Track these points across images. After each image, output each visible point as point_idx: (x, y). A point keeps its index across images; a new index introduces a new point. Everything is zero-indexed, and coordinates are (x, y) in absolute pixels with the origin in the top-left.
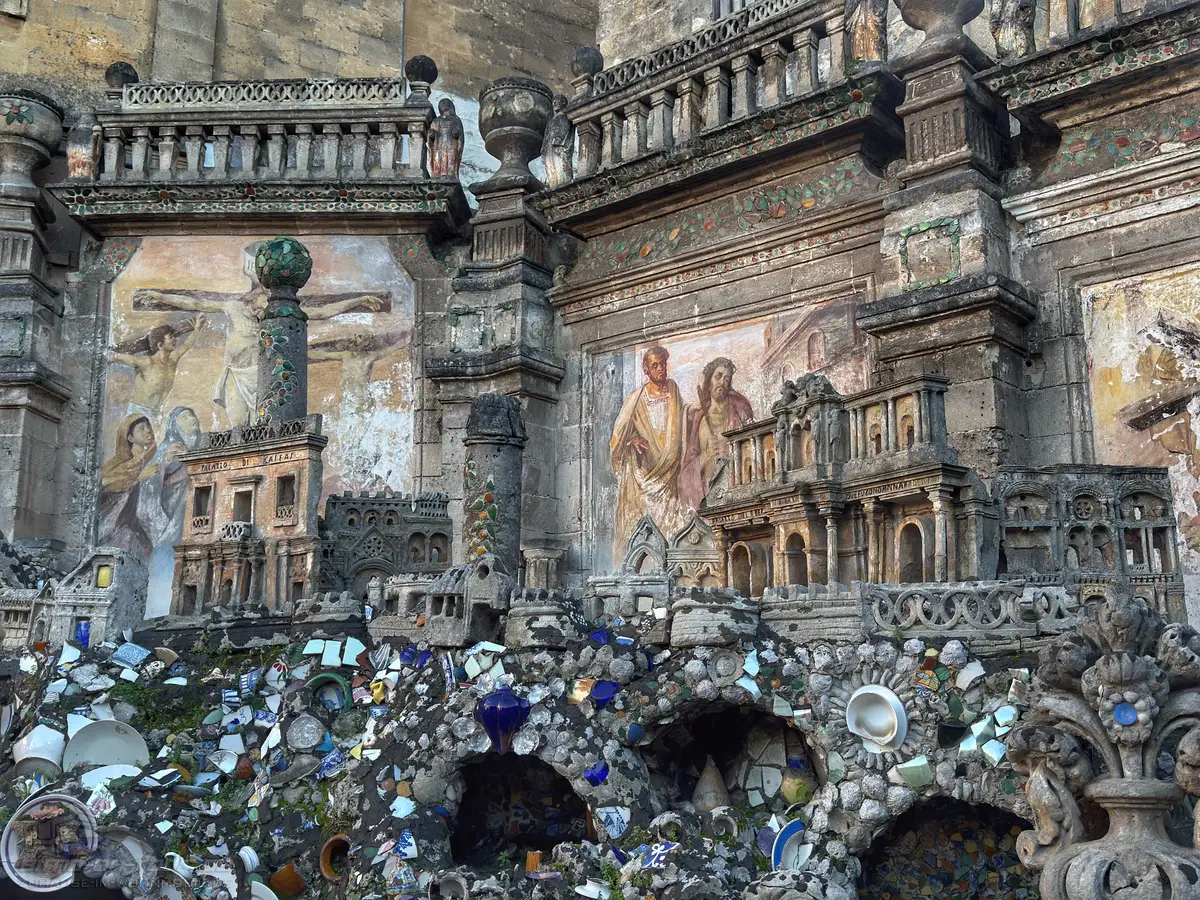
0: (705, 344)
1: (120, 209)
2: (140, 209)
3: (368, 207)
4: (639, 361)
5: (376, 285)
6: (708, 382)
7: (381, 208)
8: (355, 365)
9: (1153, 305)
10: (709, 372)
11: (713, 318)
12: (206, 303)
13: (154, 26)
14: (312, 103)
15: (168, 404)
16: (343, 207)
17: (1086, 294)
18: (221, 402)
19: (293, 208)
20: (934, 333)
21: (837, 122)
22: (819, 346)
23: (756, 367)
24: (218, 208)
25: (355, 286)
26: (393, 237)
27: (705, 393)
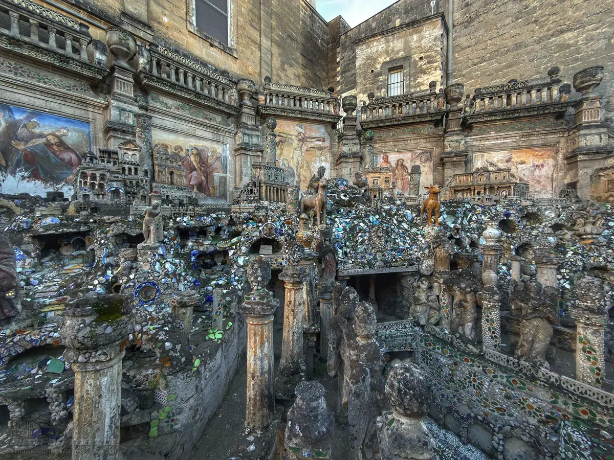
0: (397, 156)
1: (273, 112)
2: (277, 113)
3: (324, 119)
4: (381, 157)
5: (322, 136)
6: (398, 163)
7: (326, 120)
8: (318, 153)
9: (485, 158)
10: (398, 161)
11: (399, 151)
12: (288, 136)
13: (261, 66)
14: (312, 94)
15: (282, 158)
16: (319, 118)
17: (474, 155)
18: (293, 158)
19: (309, 118)
20: (455, 159)
21: (434, 119)
22: (423, 158)
23: (409, 161)
24: (294, 115)
25: (318, 136)
26: (325, 126)
27: (397, 165)
